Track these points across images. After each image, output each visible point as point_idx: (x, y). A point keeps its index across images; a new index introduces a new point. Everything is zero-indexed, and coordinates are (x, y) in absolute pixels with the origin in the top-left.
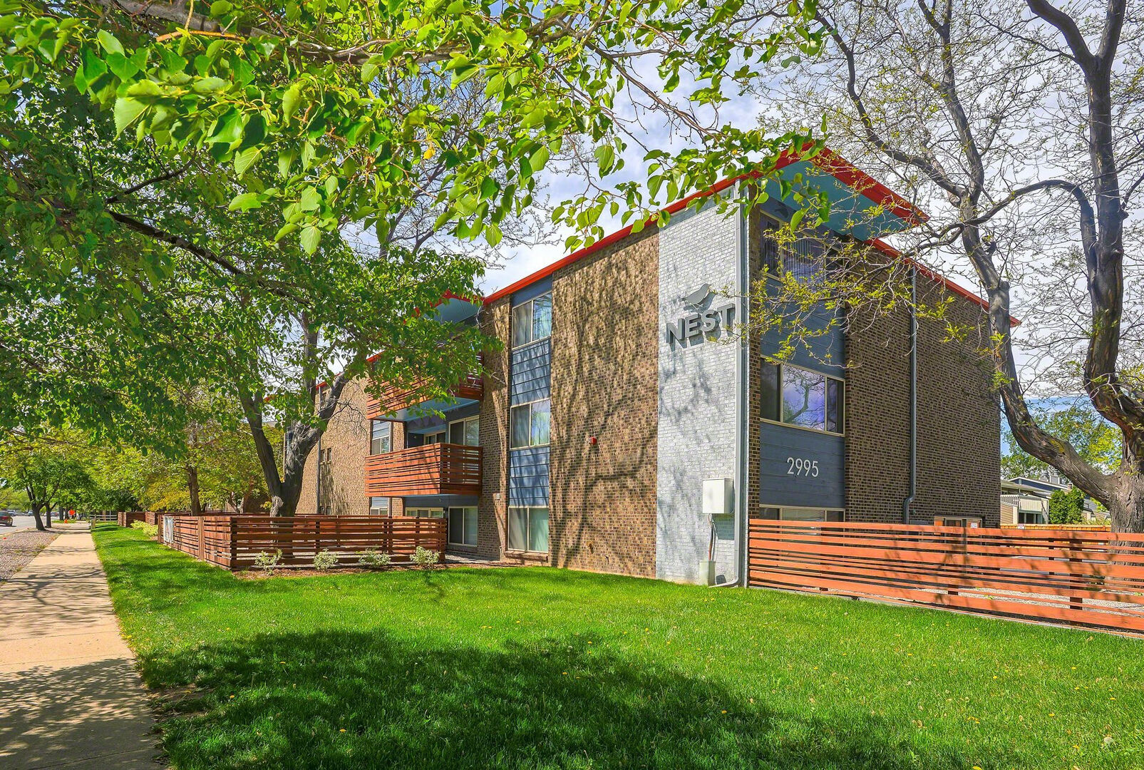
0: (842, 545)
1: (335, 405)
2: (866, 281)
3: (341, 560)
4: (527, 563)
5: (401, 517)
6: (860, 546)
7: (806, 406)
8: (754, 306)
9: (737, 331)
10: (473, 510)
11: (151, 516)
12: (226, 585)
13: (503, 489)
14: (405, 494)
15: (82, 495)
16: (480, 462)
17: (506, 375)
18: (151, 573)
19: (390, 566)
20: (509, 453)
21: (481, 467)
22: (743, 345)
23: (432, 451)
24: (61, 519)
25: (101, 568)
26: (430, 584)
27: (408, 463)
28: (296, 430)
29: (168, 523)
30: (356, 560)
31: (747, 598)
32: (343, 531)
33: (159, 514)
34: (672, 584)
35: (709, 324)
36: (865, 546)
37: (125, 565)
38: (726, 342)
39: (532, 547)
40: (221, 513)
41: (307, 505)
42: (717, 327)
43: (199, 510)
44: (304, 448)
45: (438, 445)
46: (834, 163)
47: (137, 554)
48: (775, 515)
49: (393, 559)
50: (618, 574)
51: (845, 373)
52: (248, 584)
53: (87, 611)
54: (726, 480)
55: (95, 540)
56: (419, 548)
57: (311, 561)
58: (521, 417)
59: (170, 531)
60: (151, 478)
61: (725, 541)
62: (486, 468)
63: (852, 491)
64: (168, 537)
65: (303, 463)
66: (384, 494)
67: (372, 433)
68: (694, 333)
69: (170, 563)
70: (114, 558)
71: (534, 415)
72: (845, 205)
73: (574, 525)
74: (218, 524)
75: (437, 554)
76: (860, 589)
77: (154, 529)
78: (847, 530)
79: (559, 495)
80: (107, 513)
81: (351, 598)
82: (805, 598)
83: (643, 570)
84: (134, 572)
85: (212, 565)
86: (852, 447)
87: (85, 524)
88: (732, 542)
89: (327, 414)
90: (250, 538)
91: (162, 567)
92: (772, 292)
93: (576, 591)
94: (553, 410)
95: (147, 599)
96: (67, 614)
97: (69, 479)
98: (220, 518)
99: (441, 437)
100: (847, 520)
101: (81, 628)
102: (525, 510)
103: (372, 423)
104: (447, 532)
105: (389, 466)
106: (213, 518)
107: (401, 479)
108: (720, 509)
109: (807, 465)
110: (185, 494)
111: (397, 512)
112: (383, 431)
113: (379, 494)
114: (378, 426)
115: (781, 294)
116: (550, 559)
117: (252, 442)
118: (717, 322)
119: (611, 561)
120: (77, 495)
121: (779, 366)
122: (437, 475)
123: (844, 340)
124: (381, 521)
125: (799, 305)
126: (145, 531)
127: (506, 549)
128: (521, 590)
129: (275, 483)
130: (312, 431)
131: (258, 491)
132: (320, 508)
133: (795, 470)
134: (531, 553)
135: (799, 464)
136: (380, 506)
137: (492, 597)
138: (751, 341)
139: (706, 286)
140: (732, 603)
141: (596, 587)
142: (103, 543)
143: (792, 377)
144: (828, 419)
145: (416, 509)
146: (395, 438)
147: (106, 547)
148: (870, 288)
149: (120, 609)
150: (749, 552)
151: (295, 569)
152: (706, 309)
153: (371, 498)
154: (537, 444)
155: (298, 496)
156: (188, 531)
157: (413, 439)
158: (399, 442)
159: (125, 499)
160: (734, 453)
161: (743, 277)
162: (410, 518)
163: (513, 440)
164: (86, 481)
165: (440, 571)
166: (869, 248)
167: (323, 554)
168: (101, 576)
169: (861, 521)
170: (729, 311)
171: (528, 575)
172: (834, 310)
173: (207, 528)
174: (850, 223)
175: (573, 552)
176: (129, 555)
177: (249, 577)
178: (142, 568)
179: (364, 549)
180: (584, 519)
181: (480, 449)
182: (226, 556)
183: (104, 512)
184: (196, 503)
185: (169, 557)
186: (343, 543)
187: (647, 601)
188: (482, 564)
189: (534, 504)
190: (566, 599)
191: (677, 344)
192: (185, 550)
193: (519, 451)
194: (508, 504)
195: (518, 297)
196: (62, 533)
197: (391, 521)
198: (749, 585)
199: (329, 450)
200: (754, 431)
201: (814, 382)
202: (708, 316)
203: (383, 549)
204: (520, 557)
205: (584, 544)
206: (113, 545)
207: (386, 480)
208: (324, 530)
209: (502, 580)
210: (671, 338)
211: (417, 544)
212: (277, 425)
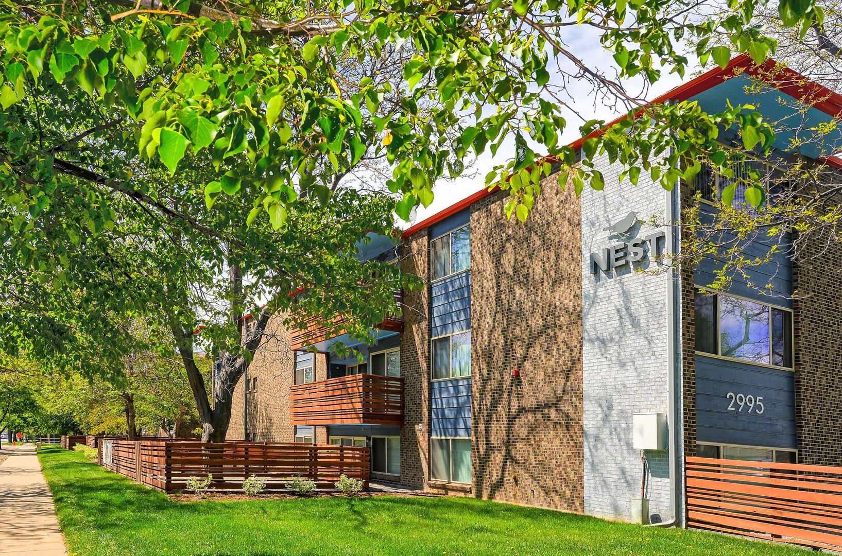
0: (795, 488)
1: (261, 336)
2: (818, 203)
3: (269, 486)
4: (451, 494)
5: (325, 445)
6: (818, 491)
7: (747, 338)
8: (686, 235)
9: (667, 261)
10: (395, 440)
11: (91, 440)
12: (161, 506)
13: (425, 420)
14: (329, 423)
15: (29, 420)
16: (402, 393)
17: (426, 307)
18: (93, 494)
19: (316, 493)
20: (431, 385)
21: (403, 398)
22: (675, 276)
23: (355, 382)
24: (10, 441)
25: (47, 488)
26: (355, 512)
27: (330, 393)
28: (225, 361)
29: (107, 447)
30: (282, 486)
31: (686, 540)
32: (270, 457)
33: (99, 437)
34: (602, 520)
35: (636, 254)
36: (824, 491)
37: (69, 486)
38: (656, 273)
39: (455, 478)
40: (155, 438)
41: (235, 432)
42: (645, 257)
43: (136, 435)
44: (233, 378)
45: (360, 376)
46: (778, 78)
47: (79, 475)
48: (716, 452)
49: (319, 486)
50: (545, 508)
51: (793, 304)
52: (183, 507)
53: (33, 529)
54: (659, 415)
55: (41, 461)
56: (343, 477)
57: (240, 486)
58: (441, 349)
59: (110, 454)
60: (92, 404)
61: (659, 479)
62: (408, 399)
63: (806, 431)
64: (107, 460)
65: (232, 391)
66: (308, 422)
67: (295, 363)
68: (622, 262)
69: (110, 485)
70: (59, 478)
71: (455, 345)
72: (792, 123)
73: (497, 458)
74: (154, 448)
75: (360, 483)
76: (823, 540)
77: (94, 452)
78: (801, 473)
79: (482, 427)
80: (52, 436)
81: (280, 523)
82: (753, 545)
83: (571, 504)
84: (77, 493)
85: (148, 487)
86: (804, 382)
87: (31, 446)
88: (667, 480)
89: (253, 345)
90: (184, 462)
91: (102, 488)
92: (705, 219)
93: (502, 524)
94: (474, 342)
95: (90, 519)
96: (16, 531)
97: (16, 404)
98: (155, 443)
99: (362, 368)
100: (801, 462)
101: (29, 544)
102: (447, 441)
103: (295, 354)
104: (370, 461)
105: (313, 396)
106: (149, 443)
107: (324, 408)
108: (653, 445)
109: (750, 401)
110: (122, 420)
111: (322, 440)
112: (306, 361)
113: (304, 423)
114: (301, 357)
115: (717, 222)
116: (474, 490)
117: (184, 371)
118: (645, 252)
119: (536, 495)
120: (25, 419)
121: (715, 297)
122: (359, 405)
123: (792, 268)
124: (306, 448)
125: (738, 232)
126: (86, 454)
127: (429, 479)
128: (446, 520)
129: (206, 410)
130: (240, 361)
131: (189, 417)
132: (247, 435)
133: (736, 405)
134: (454, 484)
135: (741, 400)
136: (305, 433)
137: (418, 526)
138: (683, 271)
139: (633, 214)
140: (669, 545)
141: (521, 520)
142: (48, 465)
143: (730, 307)
144: (774, 352)
145: (339, 438)
146: (318, 369)
147: (52, 468)
148: (822, 211)
149: (65, 526)
150: (686, 492)
151: (225, 493)
152: (632, 238)
153: (295, 426)
154: (458, 376)
155: (228, 423)
156: (126, 455)
157: (336, 370)
158: (322, 373)
159: (67, 424)
160: (667, 387)
161: (674, 204)
162: (335, 446)
163: (433, 372)
164: (32, 406)
165: (365, 499)
166: (821, 167)
167: (253, 479)
168: (47, 496)
169: (817, 463)
170: (658, 239)
171: (450, 506)
172: (778, 236)
173: (144, 452)
174: (796, 142)
175: (497, 486)
176: (72, 476)
177: (184, 500)
178: (85, 488)
179: (289, 476)
180: (508, 451)
181: (402, 380)
182: (162, 479)
183: (48, 435)
184: (132, 427)
185: (109, 478)
186: (269, 469)
187: (576, 538)
188: (404, 493)
189: (456, 436)
190: (492, 531)
191: (603, 275)
192: (123, 472)
193: (439, 383)
194: (430, 435)
195: (436, 231)
196: (11, 454)
197: (316, 449)
198: (687, 526)
199: (255, 379)
200: (688, 364)
201: (757, 312)
202: (635, 245)
203: (310, 476)
204: (444, 487)
205: (509, 478)
206: (58, 467)
207: (310, 409)
208: (253, 456)
209: (427, 509)
210: (595, 267)
211: (342, 471)
212: (207, 355)
